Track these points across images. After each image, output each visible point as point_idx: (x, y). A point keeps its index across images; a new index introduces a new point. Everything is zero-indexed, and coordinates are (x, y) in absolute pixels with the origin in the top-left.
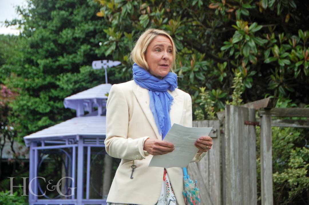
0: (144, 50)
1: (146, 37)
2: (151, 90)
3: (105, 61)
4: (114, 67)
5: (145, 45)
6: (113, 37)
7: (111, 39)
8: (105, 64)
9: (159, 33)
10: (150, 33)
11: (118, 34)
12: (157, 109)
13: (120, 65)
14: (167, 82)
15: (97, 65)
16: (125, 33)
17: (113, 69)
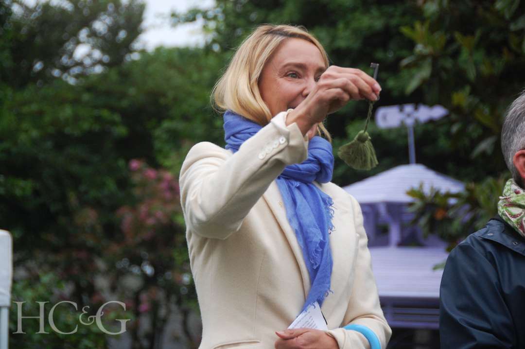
0: (256, 75)
1: (258, 42)
2: (283, 177)
3: (409, 108)
4: (431, 121)
5: (257, 62)
6: (425, 45)
7: (420, 51)
8: (409, 115)
9: (291, 32)
10: (267, 33)
11: (440, 38)
12: (301, 221)
13: (446, 117)
14: (315, 158)
15: (388, 118)
16: (458, 35)
17: (430, 127)
